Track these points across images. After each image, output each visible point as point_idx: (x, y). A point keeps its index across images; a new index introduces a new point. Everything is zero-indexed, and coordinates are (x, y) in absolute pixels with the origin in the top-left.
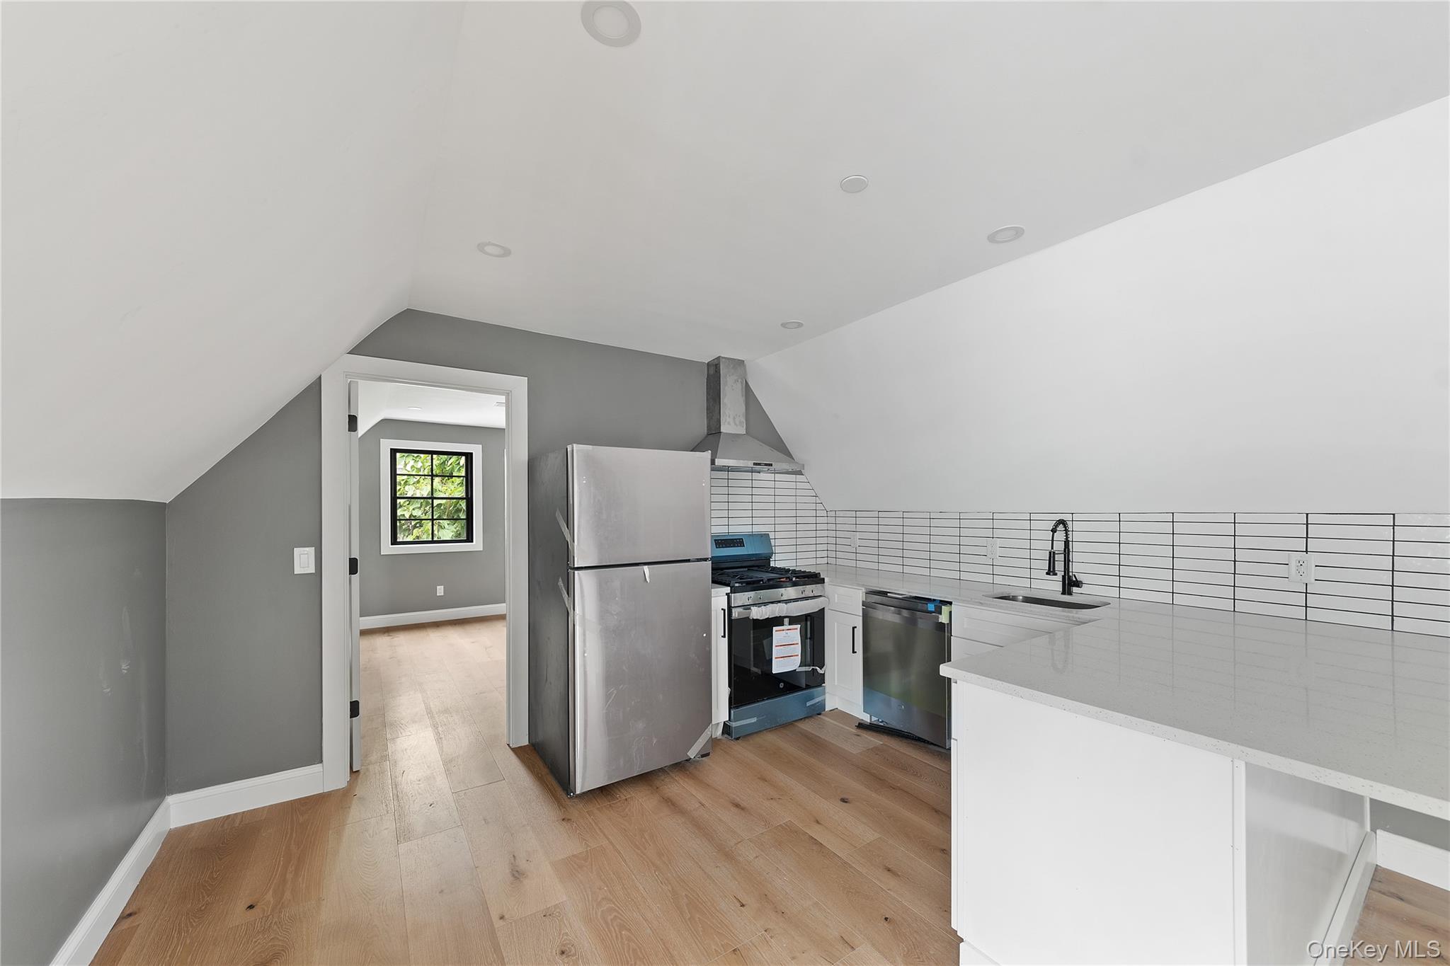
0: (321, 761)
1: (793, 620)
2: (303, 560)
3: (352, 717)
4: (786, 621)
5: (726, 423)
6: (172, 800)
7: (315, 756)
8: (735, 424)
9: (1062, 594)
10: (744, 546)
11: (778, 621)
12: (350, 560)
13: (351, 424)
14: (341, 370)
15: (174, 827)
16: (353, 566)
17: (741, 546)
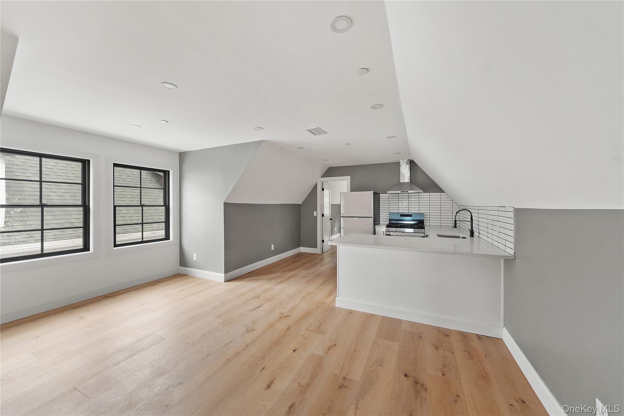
2: (315, 214)
3: (322, 242)
5: (402, 179)
7: (316, 247)
8: (406, 179)
9: (470, 237)
10: (412, 217)
12: (322, 214)
13: (323, 189)
14: (320, 181)
15: (301, 251)
16: (323, 215)
17: (410, 217)
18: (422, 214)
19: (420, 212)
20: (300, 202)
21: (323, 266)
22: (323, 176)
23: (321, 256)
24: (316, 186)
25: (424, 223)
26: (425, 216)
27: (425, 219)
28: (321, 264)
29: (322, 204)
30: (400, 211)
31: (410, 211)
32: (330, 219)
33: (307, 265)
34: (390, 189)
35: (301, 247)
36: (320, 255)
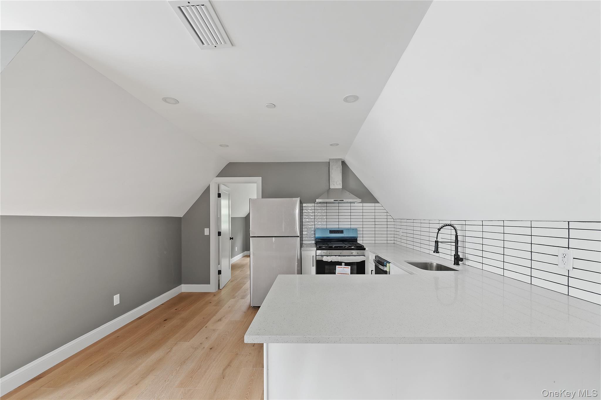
0: (210, 284)
1: (347, 264)
2: (206, 232)
3: (218, 274)
4: (343, 264)
5: (333, 185)
6: (183, 285)
7: (208, 282)
8: (337, 184)
9: (454, 264)
10: (343, 233)
11: (340, 263)
12: (218, 232)
13: (219, 195)
14: (214, 182)
15: (182, 292)
16: (219, 234)
17: (342, 233)
18: (356, 230)
19: (352, 227)
20: (181, 215)
21: (220, 320)
22: (220, 175)
23: (216, 298)
24: (208, 190)
25: (357, 240)
26: (359, 232)
27: (359, 236)
28: (215, 318)
29: (219, 217)
30: (328, 227)
31: (340, 226)
32: (231, 239)
33: (190, 325)
34: (318, 198)
35: (182, 285)
36: (214, 294)
